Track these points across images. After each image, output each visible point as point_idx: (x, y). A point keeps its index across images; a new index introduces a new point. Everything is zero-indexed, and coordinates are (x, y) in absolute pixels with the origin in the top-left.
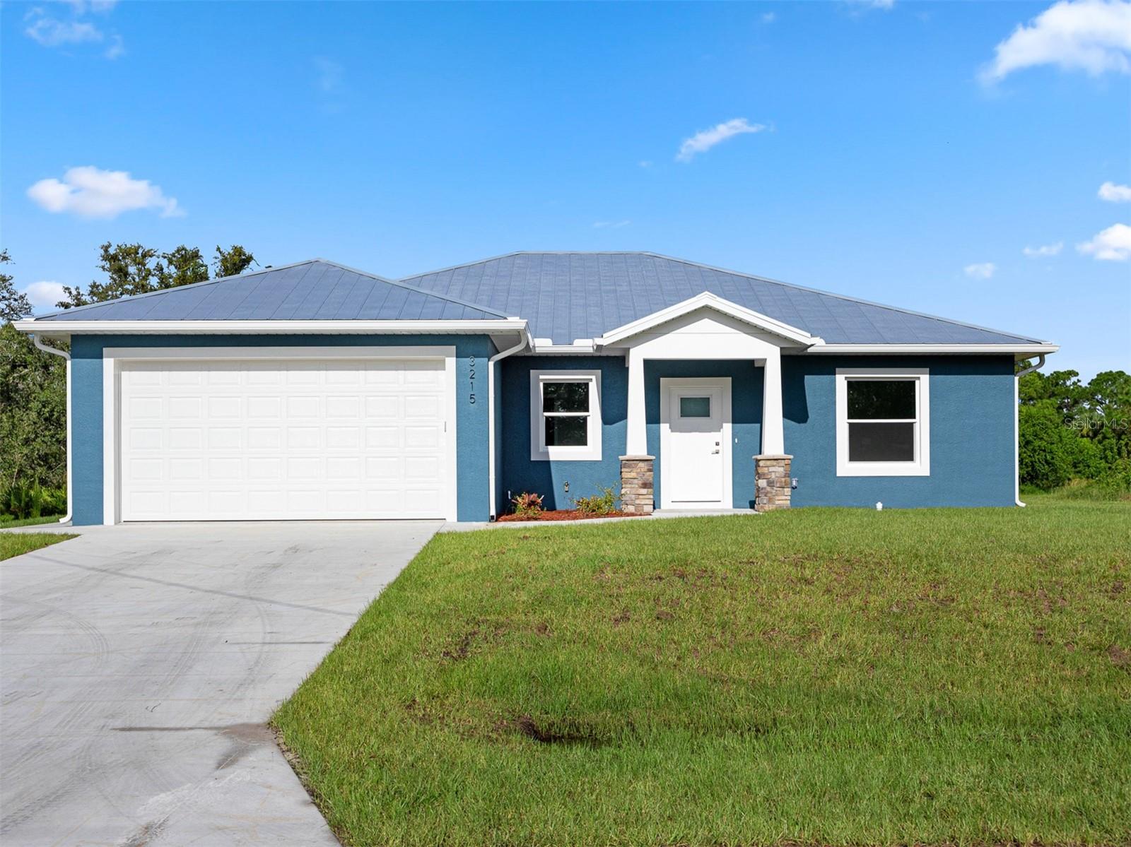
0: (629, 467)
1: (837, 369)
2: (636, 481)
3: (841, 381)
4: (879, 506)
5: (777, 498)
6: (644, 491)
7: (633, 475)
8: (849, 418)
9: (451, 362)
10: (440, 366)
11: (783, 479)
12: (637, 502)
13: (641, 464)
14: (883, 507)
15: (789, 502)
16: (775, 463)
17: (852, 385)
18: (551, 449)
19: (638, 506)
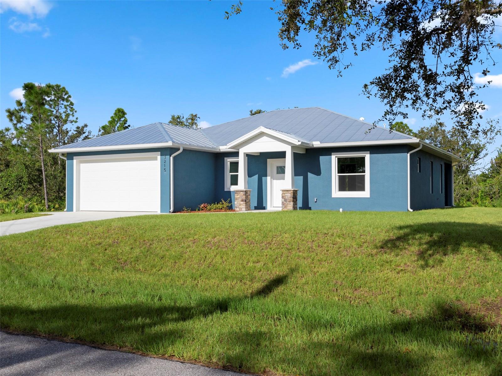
0: (237, 193)
1: (332, 153)
2: (239, 199)
3: (334, 159)
4: (341, 210)
5: (288, 206)
6: (242, 203)
7: (238, 196)
8: (338, 173)
9: (159, 157)
10: (156, 159)
11: (290, 199)
12: (240, 207)
13: (241, 193)
14: (343, 210)
15: (292, 208)
16: (287, 192)
17: (339, 160)
18: (232, 186)
19: (240, 208)
